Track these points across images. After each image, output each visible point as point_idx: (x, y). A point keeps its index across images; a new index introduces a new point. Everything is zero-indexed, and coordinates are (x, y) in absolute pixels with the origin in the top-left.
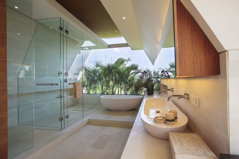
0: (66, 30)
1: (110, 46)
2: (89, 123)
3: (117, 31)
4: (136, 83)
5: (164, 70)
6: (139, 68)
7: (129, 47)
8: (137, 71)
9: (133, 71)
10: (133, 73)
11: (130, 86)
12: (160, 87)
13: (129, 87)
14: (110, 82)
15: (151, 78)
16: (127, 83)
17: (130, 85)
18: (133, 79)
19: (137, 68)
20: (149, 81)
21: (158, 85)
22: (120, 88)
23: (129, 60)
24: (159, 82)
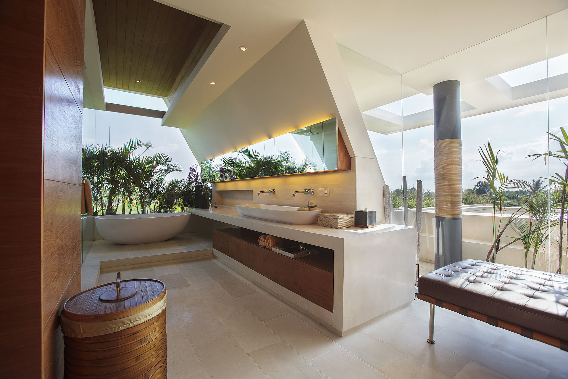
2: (103, 269)
3: (140, 81)
6: (172, 162)
8: (168, 168)
9: (159, 167)
10: (161, 170)
18: (160, 181)
22: (128, 201)
23: (149, 145)
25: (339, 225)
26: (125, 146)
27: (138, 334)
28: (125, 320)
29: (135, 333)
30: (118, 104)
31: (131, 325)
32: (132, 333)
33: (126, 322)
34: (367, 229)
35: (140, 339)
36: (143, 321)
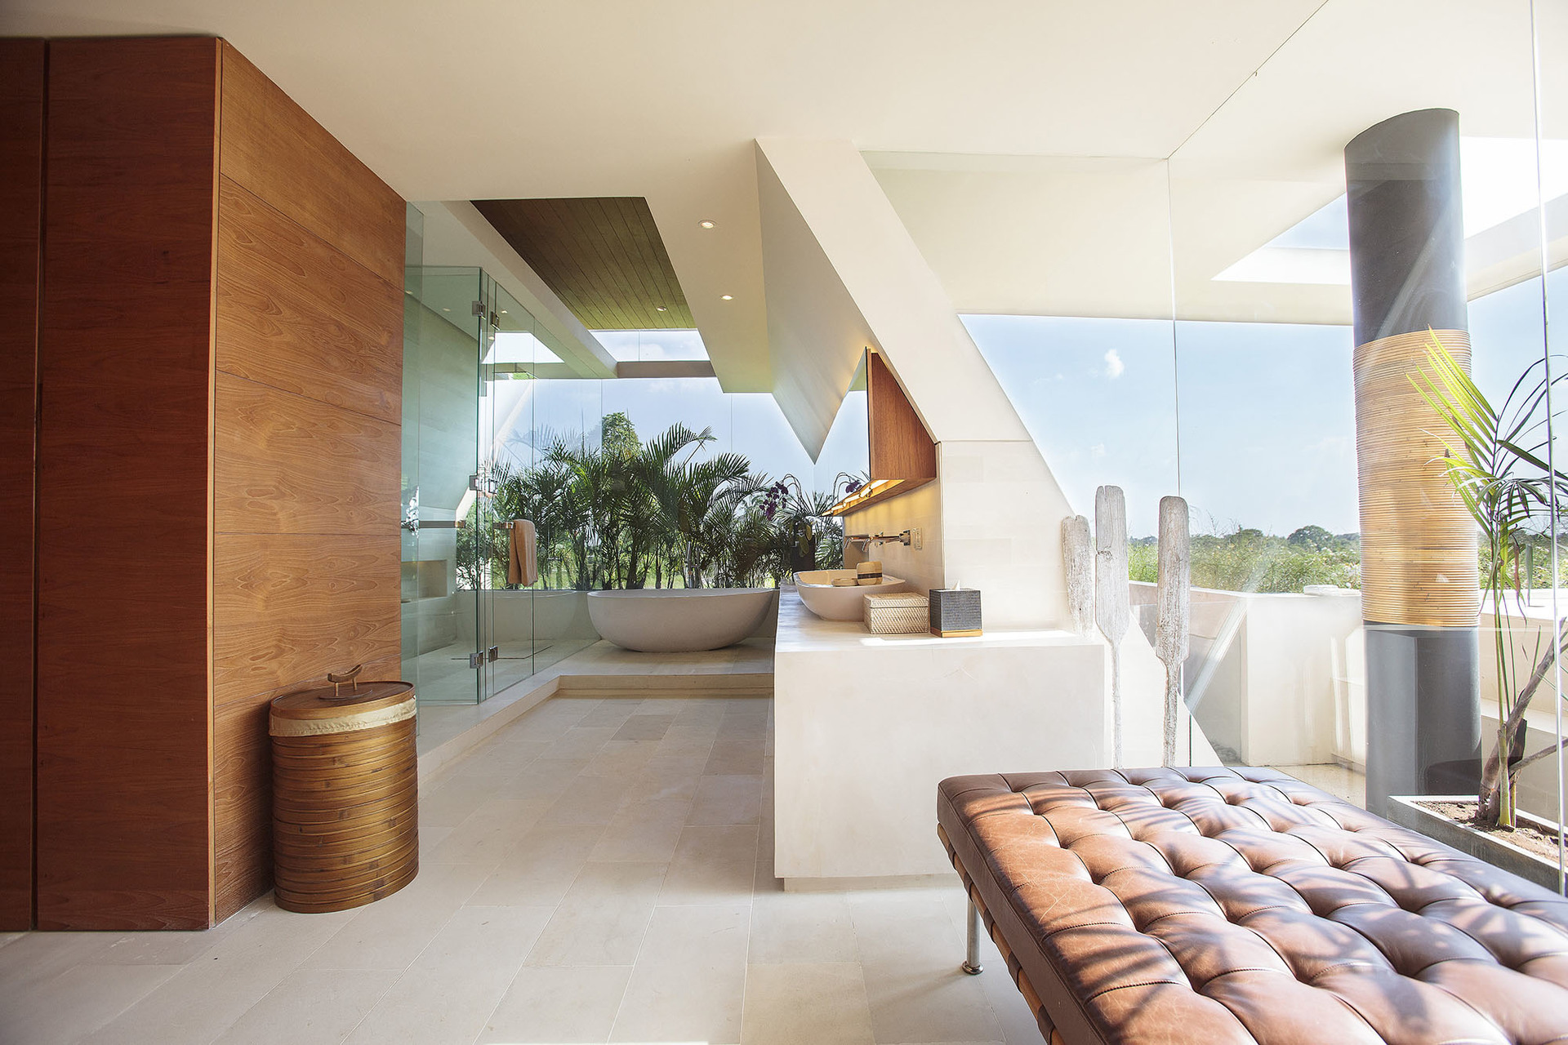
0: (492, 313)
1: (625, 370)
2: (563, 691)
3: (662, 307)
4: (740, 535)
5: (857, 482)
6: (752, 472)
7: (716, 379)
8: (742, 485)
9: (724, 486)
10: (728, 491)
11: (714, 550)
12: (841, 551)
13: (711, 555)
14: (618, 533)
15: (805, 515)
16: (698, 536)
17: (712, 547)
18: (727, 517)
19: (743, 469)
20: (796, 529)
21: (834, 544)
22: (666, 562)
23: (705, 436)
24: (836, 530)
25: (873, 624)
26: (655, 446)
27: (330, 748)
28: (311, 723)
29: (330, 745)
30: (641, 360)
31: (319, 733)
32: (323, 744)
33: (312, 726)
34: (940, 639)
35: (334, 755)
36: (336, 731)
